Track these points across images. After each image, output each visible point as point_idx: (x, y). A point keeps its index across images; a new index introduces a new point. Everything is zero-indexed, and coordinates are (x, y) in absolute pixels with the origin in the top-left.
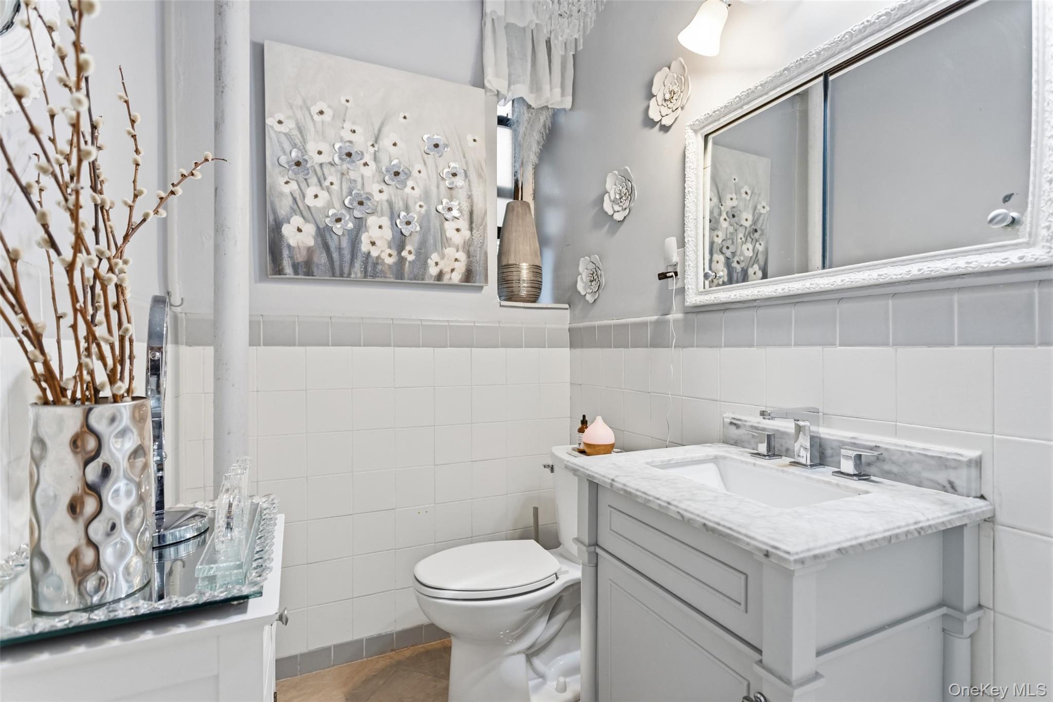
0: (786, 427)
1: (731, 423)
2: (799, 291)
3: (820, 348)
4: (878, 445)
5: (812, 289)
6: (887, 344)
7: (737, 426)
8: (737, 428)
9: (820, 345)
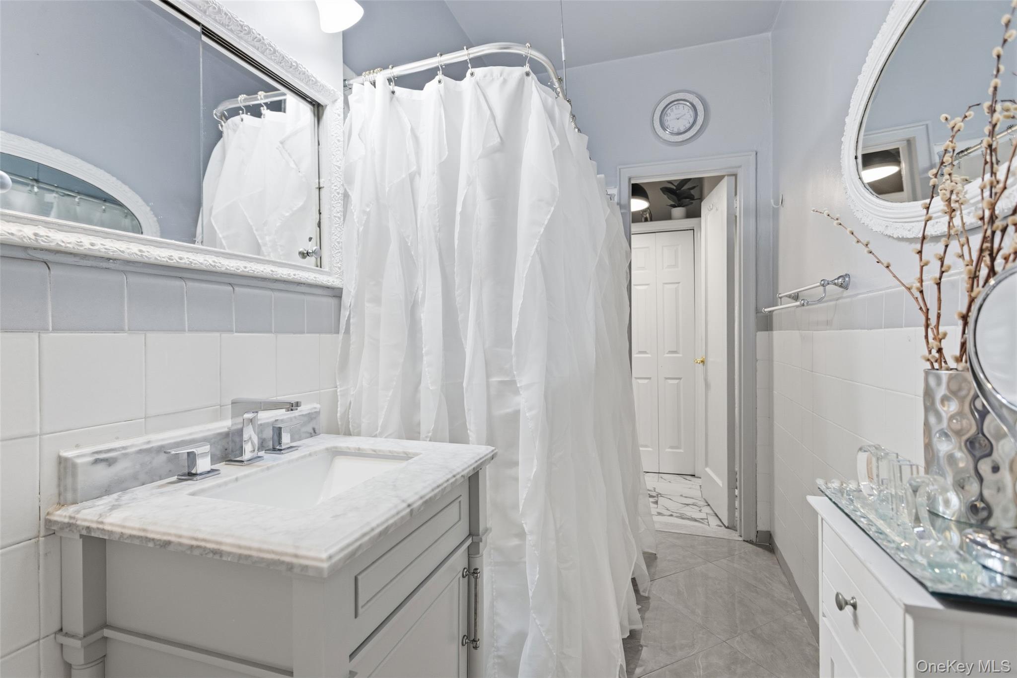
0: (191, 434)
1: (97, 461)
2: (202, 266)
3: (217, 334)
4: (277, 419)
5: (217, 268)
6: (270, 332)
7: (110, 462)
8: (110, 465)
9: (218, 331)
